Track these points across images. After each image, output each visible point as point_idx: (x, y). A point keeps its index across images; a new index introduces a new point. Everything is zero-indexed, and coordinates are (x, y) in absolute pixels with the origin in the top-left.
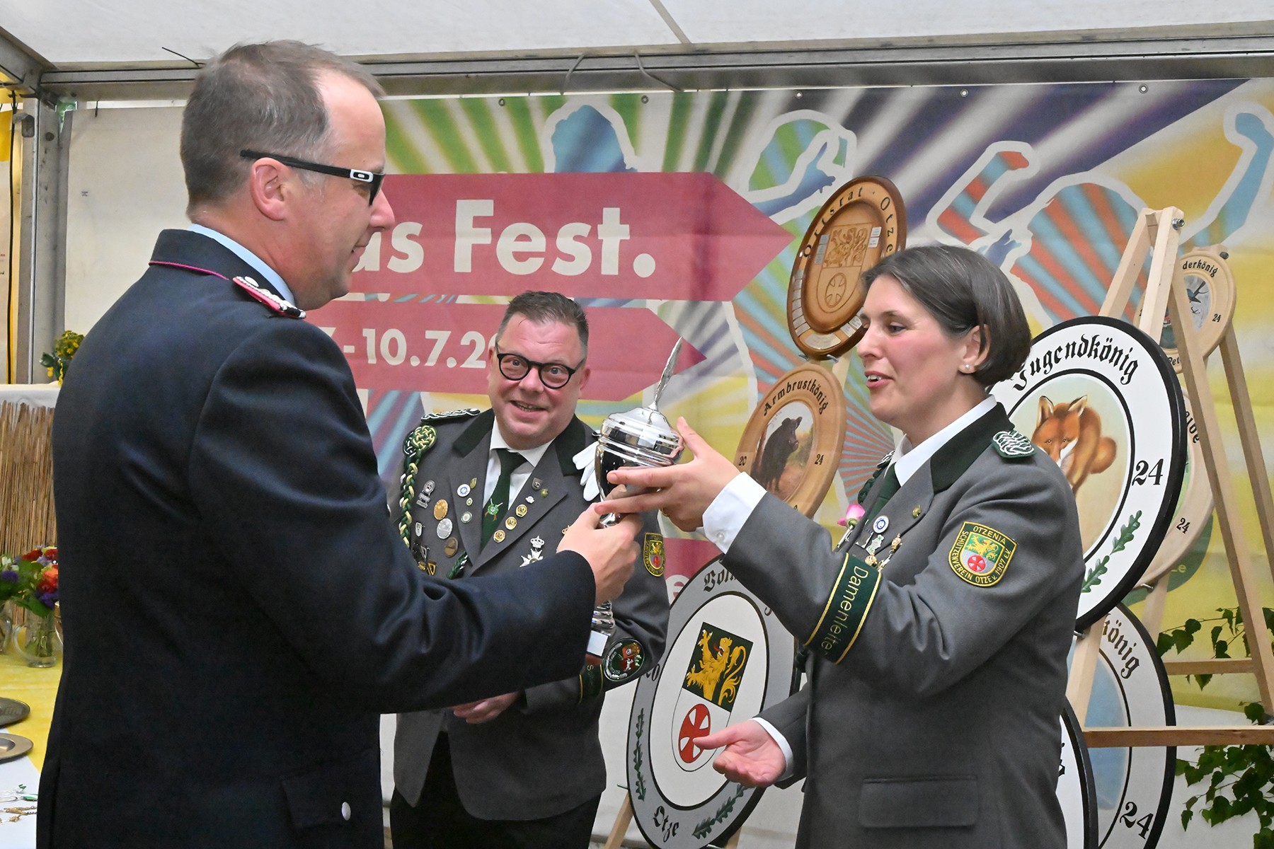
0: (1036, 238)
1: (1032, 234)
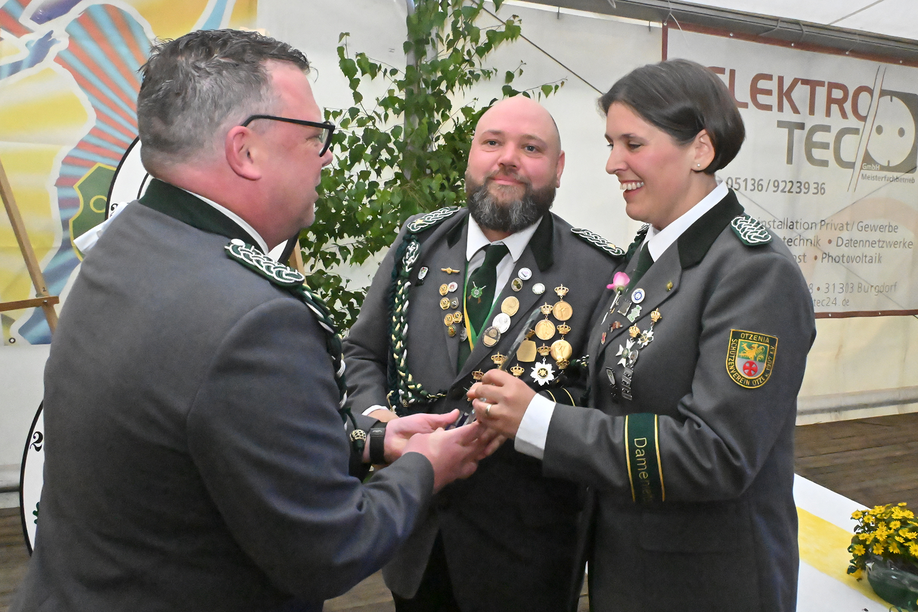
0: (72, 38)
1: (68, 35)
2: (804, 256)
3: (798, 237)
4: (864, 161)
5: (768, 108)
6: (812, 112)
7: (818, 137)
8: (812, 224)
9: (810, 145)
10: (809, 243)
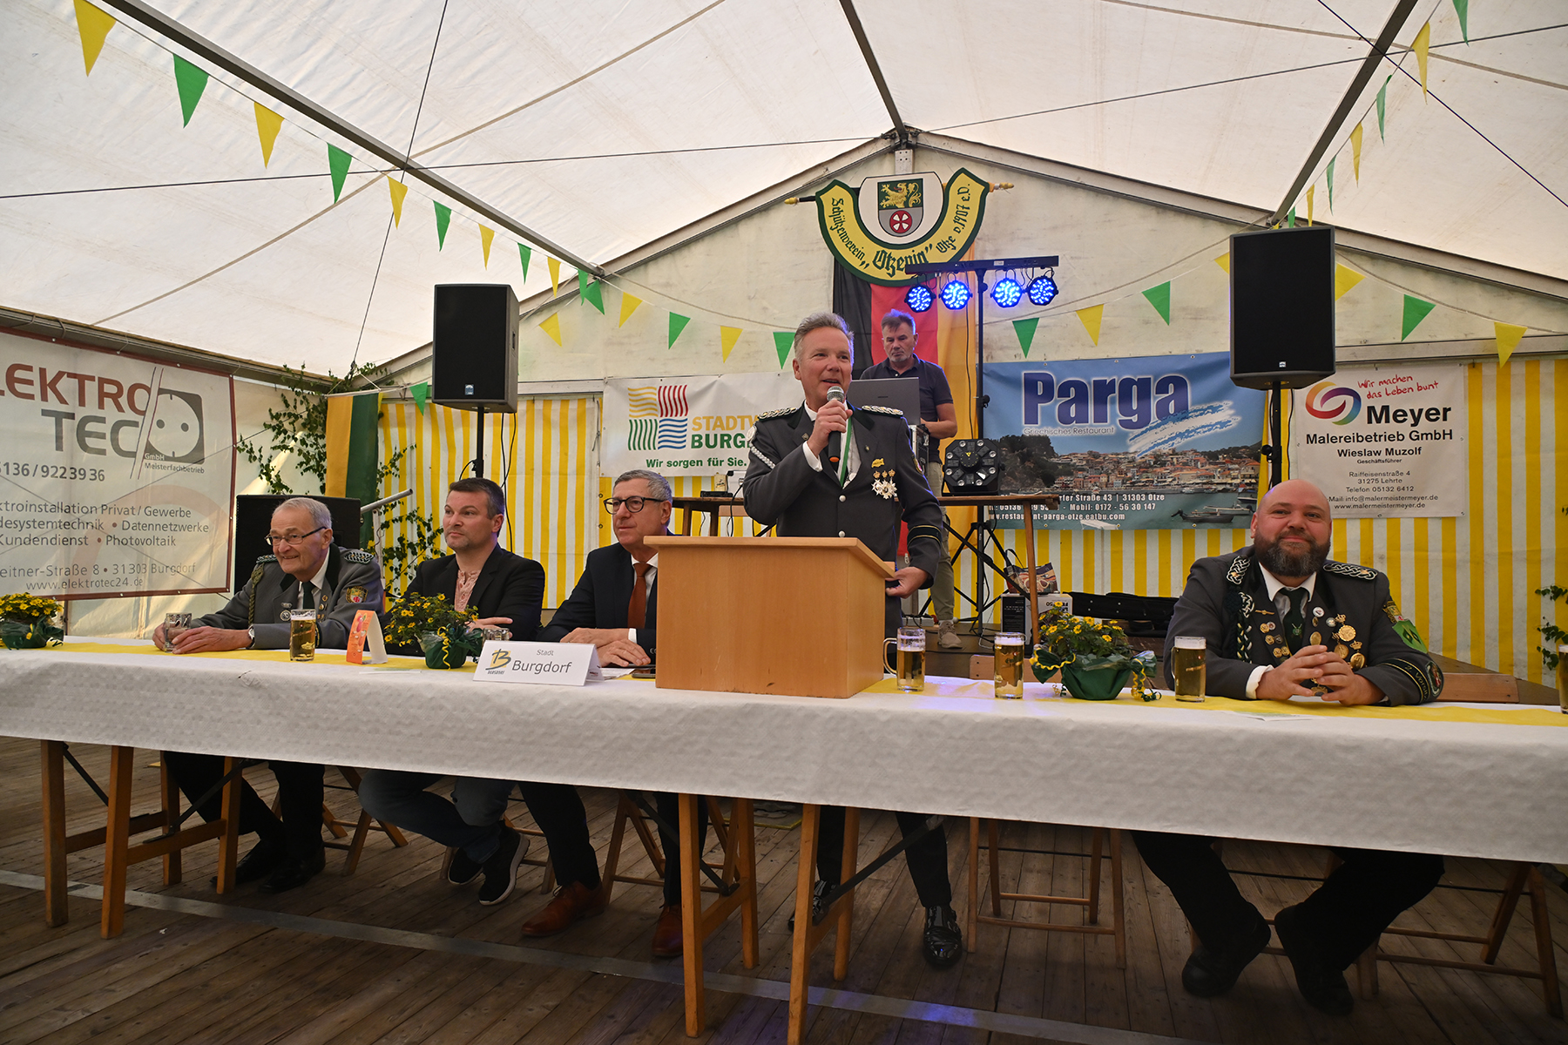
2: (85, 538)
3: (77, 520)
4: (145, 452)
5: (31, 397)
6: (82, 403)
7: (90, 427)
8: (91, 508)
9: (81, 435)
10: (89, 527)
